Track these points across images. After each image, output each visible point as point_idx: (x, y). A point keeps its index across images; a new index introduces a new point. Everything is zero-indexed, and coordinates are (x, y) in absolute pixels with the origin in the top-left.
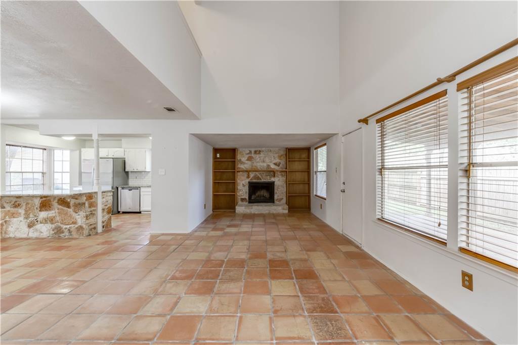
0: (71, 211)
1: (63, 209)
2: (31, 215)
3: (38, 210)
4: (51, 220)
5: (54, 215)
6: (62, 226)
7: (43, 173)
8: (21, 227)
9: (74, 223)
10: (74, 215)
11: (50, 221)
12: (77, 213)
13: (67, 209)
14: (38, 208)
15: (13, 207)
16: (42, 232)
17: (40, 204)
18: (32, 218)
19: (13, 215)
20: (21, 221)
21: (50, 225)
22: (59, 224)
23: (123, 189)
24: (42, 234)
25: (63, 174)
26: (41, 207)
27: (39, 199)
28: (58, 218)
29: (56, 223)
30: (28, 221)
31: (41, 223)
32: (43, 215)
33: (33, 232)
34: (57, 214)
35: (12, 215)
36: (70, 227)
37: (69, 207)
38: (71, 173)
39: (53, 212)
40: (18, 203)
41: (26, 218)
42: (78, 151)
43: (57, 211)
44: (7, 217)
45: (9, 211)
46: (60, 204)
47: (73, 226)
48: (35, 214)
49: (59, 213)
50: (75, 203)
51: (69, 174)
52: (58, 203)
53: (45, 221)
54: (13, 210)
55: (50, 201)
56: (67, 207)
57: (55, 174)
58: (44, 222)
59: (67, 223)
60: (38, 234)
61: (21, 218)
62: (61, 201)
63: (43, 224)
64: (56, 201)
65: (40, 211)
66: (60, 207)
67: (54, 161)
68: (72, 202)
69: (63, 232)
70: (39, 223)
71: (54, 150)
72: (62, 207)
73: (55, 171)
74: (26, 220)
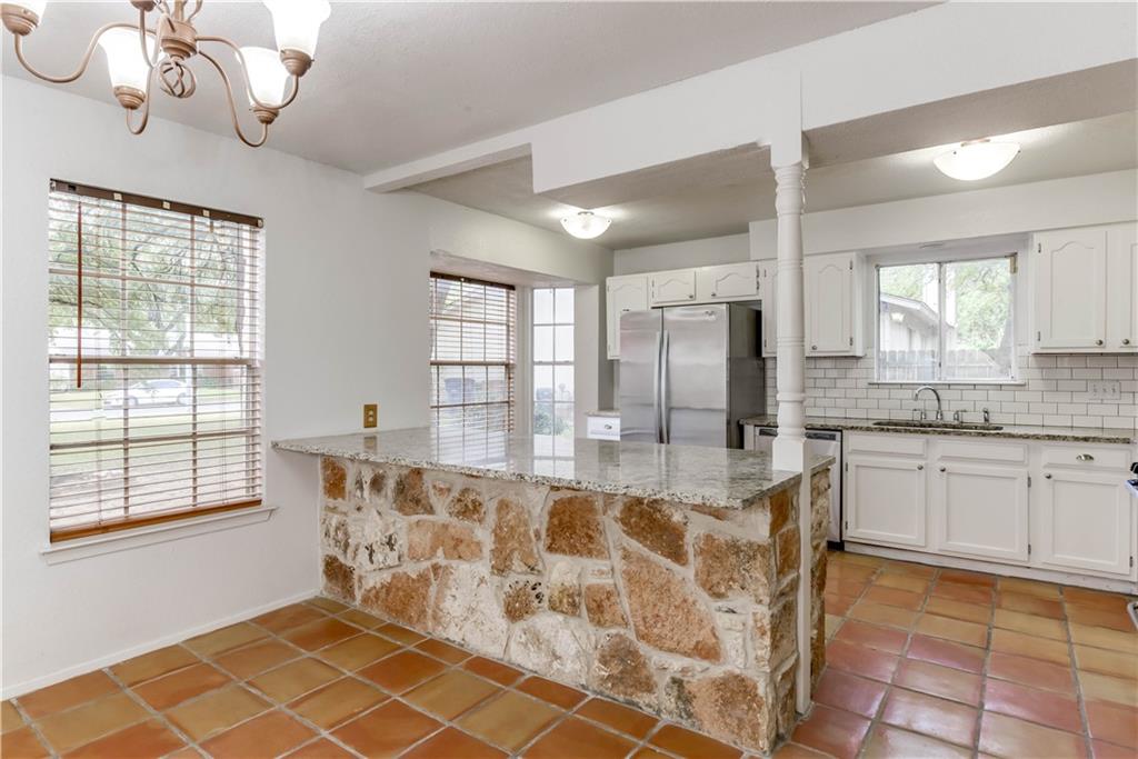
0: (686, 575)
1: (646, 560)
2: (517, 565)
3: (541, 545)
4: (597, 606)
5: (607, 581)
6: (643, 648)
7: (507, 366)
8: (482, 605)
9: (709, 652)
10: (704, 603)
11: (589, 610)
12: (719, 596)
13: (668, 562)
14: (543, 534)
15: (458, 514)
16: (557, 657)
17: (552, 514)
18: (518, 576)
19: (459, 547)
20: (482, 580)
21: (591, 628)
22: (631, 636)
23: (762, 433)
24: (556, 665)
25: (556, 367)
26: (552, 532)
27: (545, 490)
28: (625, 605)
29: (614, 623)
30: (507, 589)
31: (553, 608)
32: (561, 570)
33: (526, 645)
34: (621, 583)
35: (455, 547)
36: (684, 671)
37: (677, 555)
38: (578, 364)
39: (603, 565)
40: (472, 497)
41: (501, 569)
42: (596, 289)
43: (620, 565)
44: (440, 552)
45: (445, 527)
46: (632, 531)
47: (698, 664)
48: (531, 562)
49: (630, 577)
50: (709, 538)
51: (572, 368)
52: (624, 521)
53: (569, 602)
54: (459, 525)
55: (592, 510)
56: (669, 556)
57: (536, 367)
58: (565, 606)
59: (668, 644)
60: (545, 659)
61: (483, 567)
62: (641, 515)
63: (560, 617)
64: (617, 511)
65: (550, 549)
66: (634, 545)
67: (533, 325)
68: (696, 531)
69: (649, 687)
70: (545, 604)
71: (533, 289)
72: (646, 552)
73: (536, 360)
74: (497, 579)
